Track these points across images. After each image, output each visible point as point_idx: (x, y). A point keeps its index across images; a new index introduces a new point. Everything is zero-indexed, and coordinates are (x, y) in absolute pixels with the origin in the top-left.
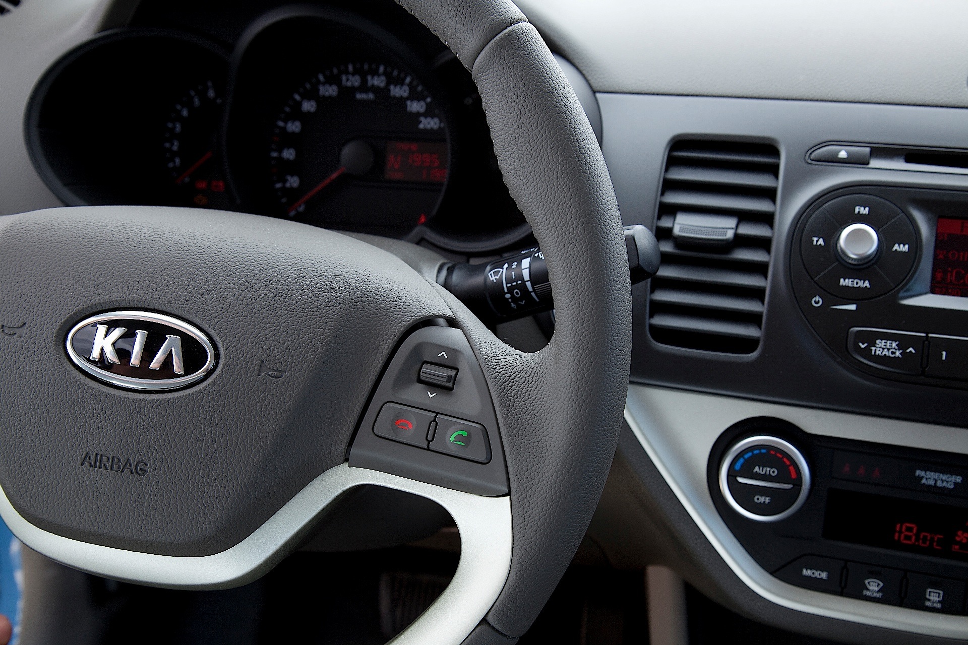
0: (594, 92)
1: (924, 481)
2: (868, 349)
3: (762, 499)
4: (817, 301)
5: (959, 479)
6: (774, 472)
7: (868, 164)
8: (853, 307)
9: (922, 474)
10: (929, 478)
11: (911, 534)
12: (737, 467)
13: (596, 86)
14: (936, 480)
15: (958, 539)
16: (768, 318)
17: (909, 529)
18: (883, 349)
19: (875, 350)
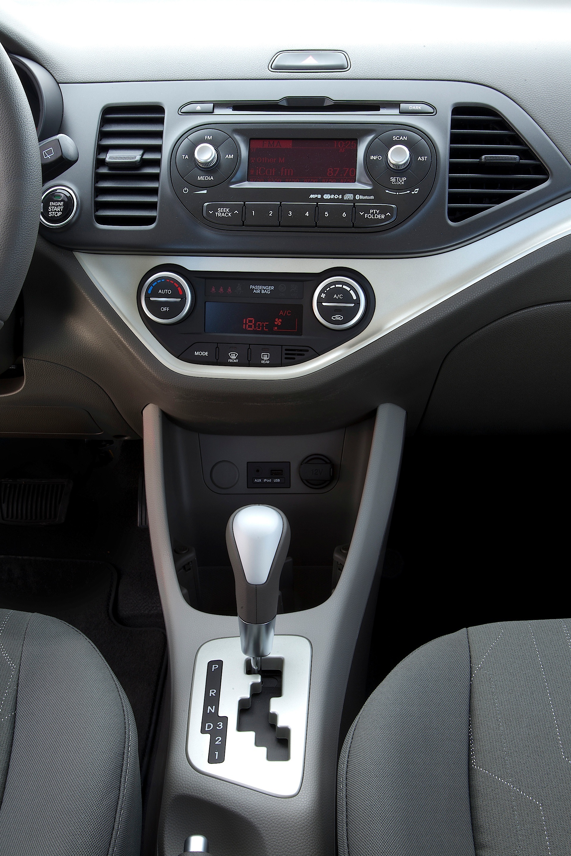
0: (58, 83)
1: (255, 291)
2: (214, 213)
3: (165, 309)
4: (186, 190)
5: (273, 288)
6: (169, 292)
7: (213, 112)
8: (205, 192)
9: (254, 287)
10: (258, 289)
11: (252, 324)
12: (149, 292)
13: (58, 79)
14: (261, 290)
15: (276, 323)
16: (160, 204)
17: (251, 321)
18: (222, 213)
19: (218, 214)
